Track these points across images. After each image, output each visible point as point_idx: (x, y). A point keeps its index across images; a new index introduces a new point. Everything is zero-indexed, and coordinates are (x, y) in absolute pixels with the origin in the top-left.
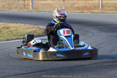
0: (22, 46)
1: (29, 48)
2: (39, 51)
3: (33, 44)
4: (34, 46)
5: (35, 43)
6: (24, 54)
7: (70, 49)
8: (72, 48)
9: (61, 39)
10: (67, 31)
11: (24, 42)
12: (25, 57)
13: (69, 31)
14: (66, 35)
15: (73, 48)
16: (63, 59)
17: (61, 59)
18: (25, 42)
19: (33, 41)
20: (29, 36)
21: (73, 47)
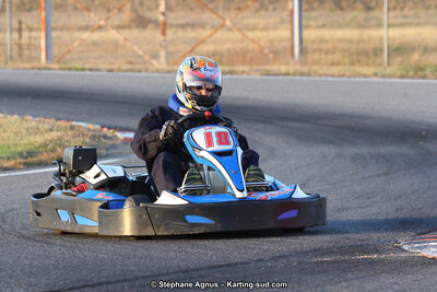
0: (52, 189)
1: (82, 195)
2: (120, 205)
3: (94, 181)
4: (101, 187)
5: (103, 177)
6: (64, 216)
7: (234, 195)
8: (239, 195)
9: (198, 161)
10: (219, 134)
11: (60, 174)
12: (69, 229)
13: (225, 133)
14: (217, 147)
15: (245, 194)
16: (208, 231)
17: (201, 230)
18: (64, 175)
19: (95, 170)
20: (78, 152)
21: (242, 191)
